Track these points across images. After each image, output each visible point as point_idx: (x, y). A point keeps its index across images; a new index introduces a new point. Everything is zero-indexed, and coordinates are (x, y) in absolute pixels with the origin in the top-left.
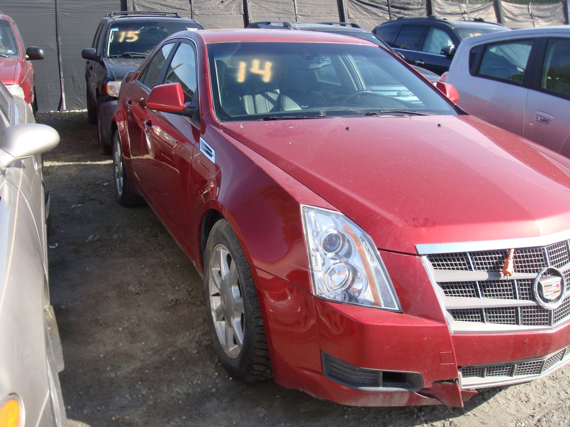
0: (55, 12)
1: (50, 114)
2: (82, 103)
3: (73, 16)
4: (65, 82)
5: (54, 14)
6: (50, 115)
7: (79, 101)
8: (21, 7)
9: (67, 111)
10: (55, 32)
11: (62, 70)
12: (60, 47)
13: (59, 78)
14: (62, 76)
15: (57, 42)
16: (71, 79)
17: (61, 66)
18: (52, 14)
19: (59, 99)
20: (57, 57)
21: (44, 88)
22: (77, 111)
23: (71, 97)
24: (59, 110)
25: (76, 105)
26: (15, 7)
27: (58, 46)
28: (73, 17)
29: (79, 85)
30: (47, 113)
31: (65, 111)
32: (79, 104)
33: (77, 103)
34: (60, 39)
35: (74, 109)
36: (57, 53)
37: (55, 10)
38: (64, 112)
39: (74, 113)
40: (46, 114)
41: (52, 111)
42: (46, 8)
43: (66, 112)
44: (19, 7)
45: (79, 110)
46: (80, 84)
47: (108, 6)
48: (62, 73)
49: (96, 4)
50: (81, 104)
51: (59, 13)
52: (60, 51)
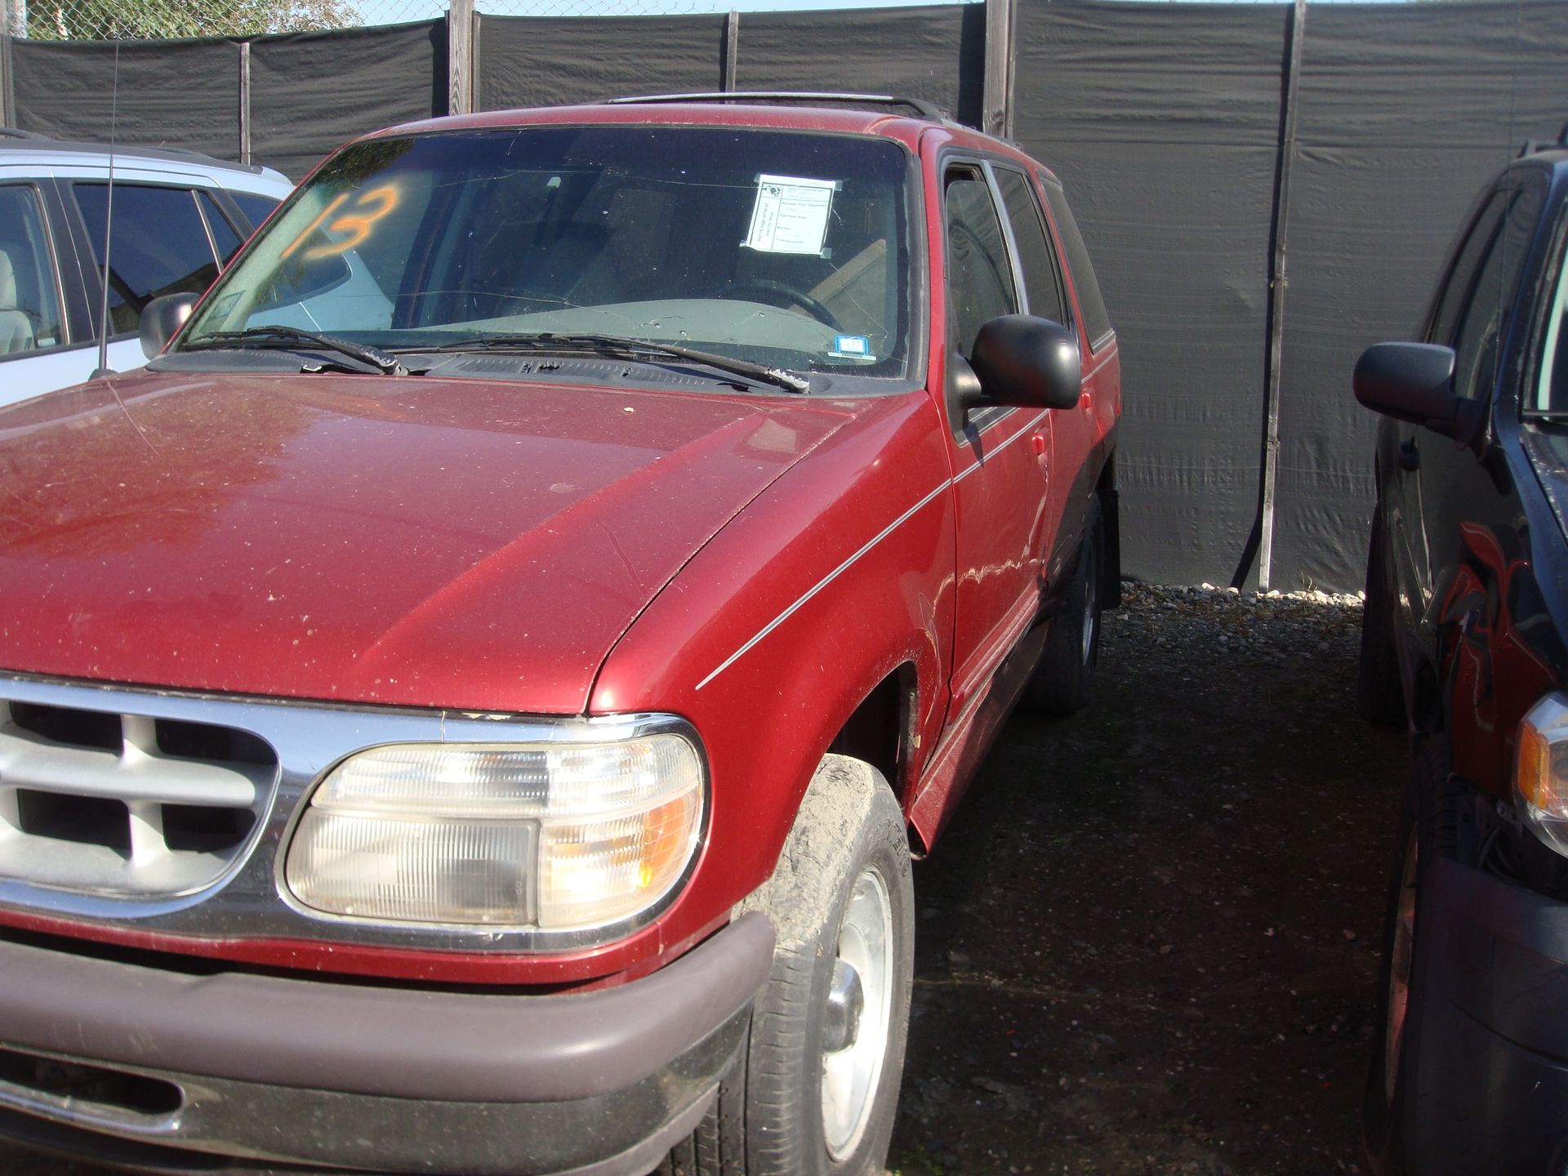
0: (1276, 143)
1: (1195, 601)
2: (1347, 560)
3: (1357, 163)
4: (1284, 460)
5: (1269, 153)
6: (1193, 603)
7: (1337, 553)
8: (1134, 120)
9: (1275, 594)
10: (1268, 232)
11: (1275, 404)
12: (1281, 301)
13: (1260, 440)
14: (1274, 430)
15: (1272, 275)
16: (1311, 450)
17: (1276, 386)
18: (1260, 153)
19: (1248, 534)
20: (1263, 343)
21: (1185, 479)
22: (1321, 597)
23: (1302, 526)
24: (1238, 581)
25: (1316, 567)
26: (1105, 119)
27: (1271, 293)
28: (1355, 168)
29: (1345, 479)
30: (1185, 590)
31: (1263, 590)
32: (1335, 568)
33: (1326, 558)
34: (1283, 264)
35: (1306, 587)
36: (1264, 325)
37: (1276, 133)
38: (1260, 595)
39: (1305, 605)
40: (1179, 595)
41: (1205, 585)
42: (1237, 124)
43: (1270, 595)
44: (1123, 120)
45: (1330, 593)
46: (1349, 474)
47: (1529, 119)
48: (1274, 419)
49: (1470, 108)
50: (1344, 565)
51: (1294, 150)
52: (1280, 316)
